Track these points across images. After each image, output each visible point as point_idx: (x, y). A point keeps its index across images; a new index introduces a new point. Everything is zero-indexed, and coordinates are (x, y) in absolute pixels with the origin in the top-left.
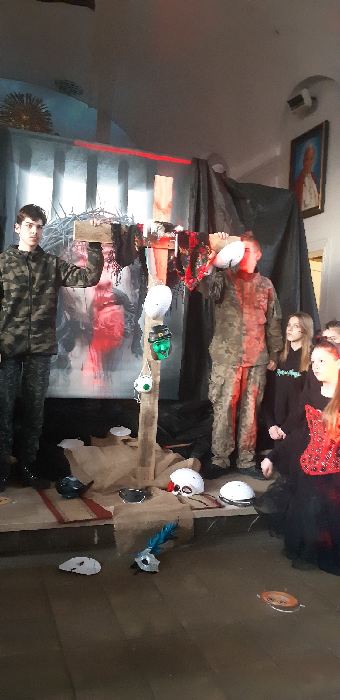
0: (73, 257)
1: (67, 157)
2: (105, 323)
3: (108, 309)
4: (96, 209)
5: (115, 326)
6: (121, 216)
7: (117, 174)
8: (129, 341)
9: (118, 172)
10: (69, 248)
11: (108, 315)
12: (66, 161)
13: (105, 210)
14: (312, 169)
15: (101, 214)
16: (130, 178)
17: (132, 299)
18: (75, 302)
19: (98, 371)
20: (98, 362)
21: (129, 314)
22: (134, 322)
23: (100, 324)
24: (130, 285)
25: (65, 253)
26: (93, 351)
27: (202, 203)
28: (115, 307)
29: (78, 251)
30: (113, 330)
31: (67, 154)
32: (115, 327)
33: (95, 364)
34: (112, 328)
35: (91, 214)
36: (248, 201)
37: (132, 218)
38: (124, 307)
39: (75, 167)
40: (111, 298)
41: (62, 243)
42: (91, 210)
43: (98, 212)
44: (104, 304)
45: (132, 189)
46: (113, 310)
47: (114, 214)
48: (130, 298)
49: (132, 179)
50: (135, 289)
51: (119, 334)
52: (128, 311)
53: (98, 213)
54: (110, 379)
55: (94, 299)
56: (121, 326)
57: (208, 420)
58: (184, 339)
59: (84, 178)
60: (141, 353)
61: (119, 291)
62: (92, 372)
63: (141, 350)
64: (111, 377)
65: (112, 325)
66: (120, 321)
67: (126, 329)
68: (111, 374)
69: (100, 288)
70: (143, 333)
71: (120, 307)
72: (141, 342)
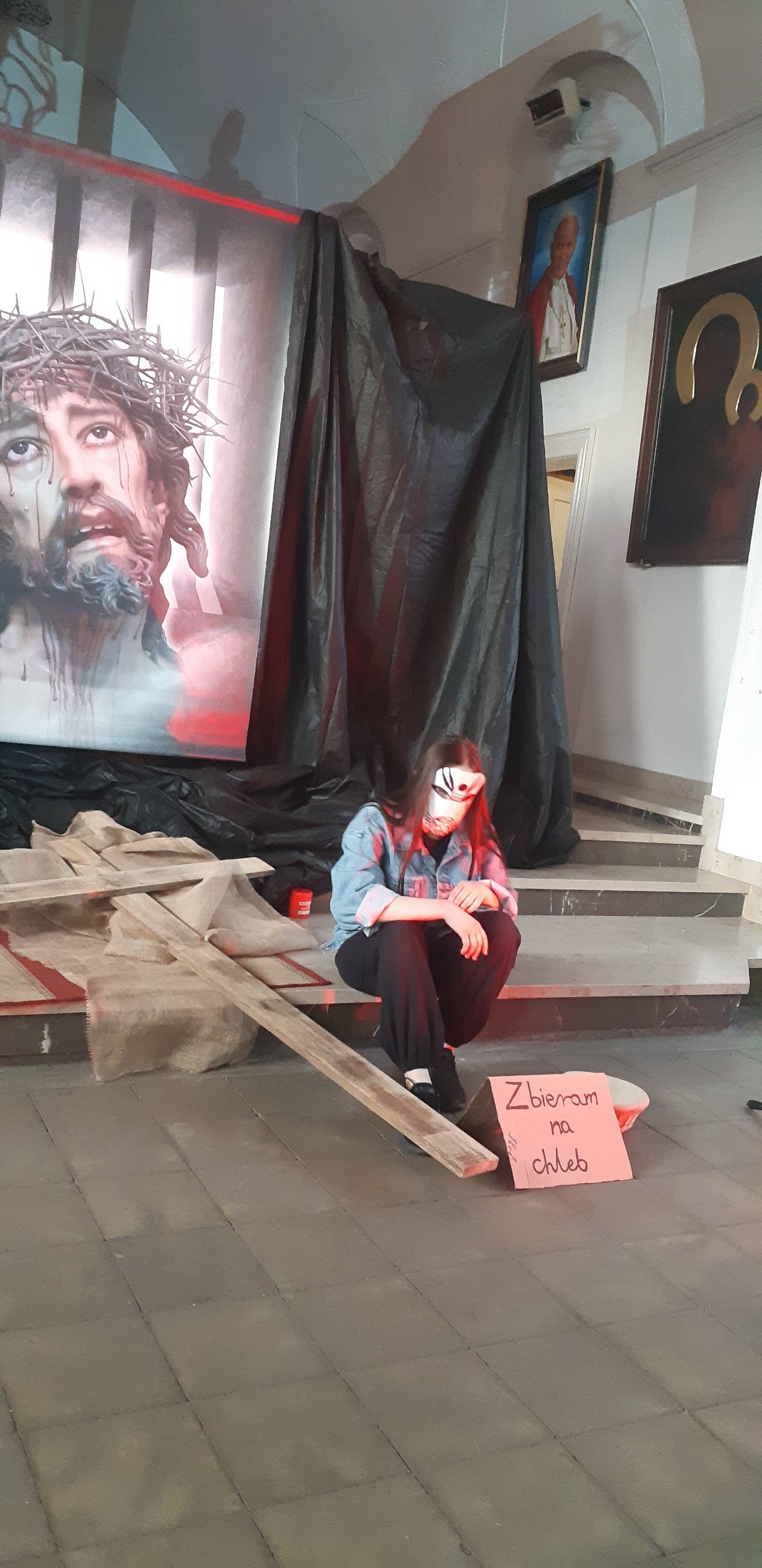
0: (14, 414)
1: (8, 175)
2: (82, 575)
3: (90, 544)
4: (74, 308)
5: (104, 585)
6: (131, 328)
7: (126, 229)
8: (137, 622)
9: (129, 224)
11: (91, 559)
12: (7, 184)
13: (94, 311)
14: (569, 270)
15: (84, 319)
16: (157, 241)
17: (148, 525)
18: (12, 522)
19: (62, 684)
20: (63, 664)
21: (140, 560)
22: (149, 578)
23: (70, 576)
24: (145, 495)
26: (51, 636)
27: (320, 318)
28: (108, 541)
29: (26, 403)
30: (99, 593)
31: (7, 167)
32: (107, 585)
33: (55, 667)
34: (98, 589)
35: (61, 317)
36: (423, 325)
37: (158, 337)
38: (130, 543)
39: (27, 201)
40: (98, 520)
42: (61, 308)
43: (77, 313)
44: (83, 530)
45: (159, 268)
46: (102, 547)
47: (115, 322)
48: (143, 522)
49: (161, 243)
50: (157, 501)
51: (114, 603)
52: (138, 552)
53: (77, 316)
54: (89, 704)
55: (59, 517)
56: (119, 587)
57: (305, 809)
58: (265, 627)
59: (49, 230)
60: (164, 652)
61: (118, 504)
62: (46, 686)
63: (165, 644)
64: (90, 700)
65: (97, 581)
66: (117, 575)
67: (130, 594)
68: (90, 695)
69: (73, 493)
70: (171, 607)
71: (118, 544)
72: (165, 626)
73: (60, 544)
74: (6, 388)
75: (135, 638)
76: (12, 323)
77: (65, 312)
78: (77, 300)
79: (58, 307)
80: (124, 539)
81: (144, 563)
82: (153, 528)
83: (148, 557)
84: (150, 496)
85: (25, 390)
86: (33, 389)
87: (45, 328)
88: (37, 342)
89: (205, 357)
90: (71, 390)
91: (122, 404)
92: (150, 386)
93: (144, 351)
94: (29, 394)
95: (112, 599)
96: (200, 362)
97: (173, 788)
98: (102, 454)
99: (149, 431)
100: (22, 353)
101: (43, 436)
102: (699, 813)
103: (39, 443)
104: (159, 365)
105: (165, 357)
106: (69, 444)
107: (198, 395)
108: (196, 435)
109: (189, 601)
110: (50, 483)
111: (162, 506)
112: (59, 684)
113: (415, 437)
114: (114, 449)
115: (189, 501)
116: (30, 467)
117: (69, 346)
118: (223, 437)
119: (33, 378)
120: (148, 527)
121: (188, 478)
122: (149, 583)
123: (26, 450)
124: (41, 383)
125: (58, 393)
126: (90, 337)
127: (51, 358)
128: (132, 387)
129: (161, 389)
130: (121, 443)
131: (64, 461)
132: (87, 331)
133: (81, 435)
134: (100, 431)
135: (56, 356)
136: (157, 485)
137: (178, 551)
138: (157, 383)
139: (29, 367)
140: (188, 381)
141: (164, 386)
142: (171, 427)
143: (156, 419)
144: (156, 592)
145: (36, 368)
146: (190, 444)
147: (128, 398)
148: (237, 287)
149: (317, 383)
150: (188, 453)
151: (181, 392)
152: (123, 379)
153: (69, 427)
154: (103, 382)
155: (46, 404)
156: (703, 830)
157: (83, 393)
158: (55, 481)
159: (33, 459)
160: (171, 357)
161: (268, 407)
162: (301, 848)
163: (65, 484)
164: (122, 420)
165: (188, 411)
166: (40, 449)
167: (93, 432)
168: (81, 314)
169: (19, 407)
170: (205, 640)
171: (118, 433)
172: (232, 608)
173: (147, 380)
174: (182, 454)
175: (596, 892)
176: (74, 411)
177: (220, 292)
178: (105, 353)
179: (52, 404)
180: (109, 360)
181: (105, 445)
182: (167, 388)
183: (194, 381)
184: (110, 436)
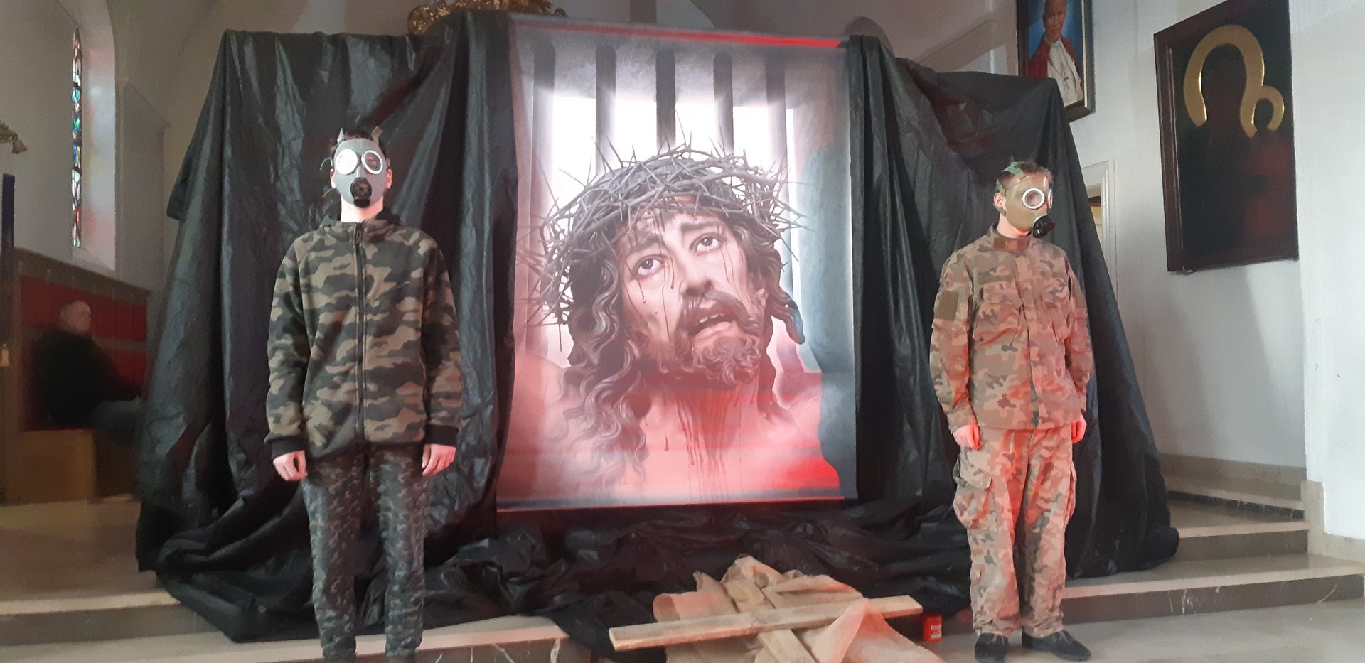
0: (639, 239)
1: (619, 57)
2: (704, 357)
3: (708, 331)
4: (677, 148)
5: (722, 363)
6: (723, 156)
7: (711, 80)
8: (753, 389)
9: (712, 76)
10: (630, 223)
11: (710, 343)
12: (618, 64)
13: (692, 148)
15: (686, 155)
16: (735, 84)
17: (753, 309)
18: (647, 324)
19: (697, 451)
20: (696, 433)
21: (749, 338)
22: (758, 352)
23: (695, 359)
24: (748, 286)
25: (624, 235)
26: (685, 413)
27: (874, 119)
28: (722, 327)
29: (648, 229)
30: (720, 370)
31: (617, 52)
32: (724, 363)
33: (691, 437)
34: (718, 367)
35: (668, 157)
37: (744, 158)
38: (739, 325)
39: (634, 75)
40: (713, 310)
41: (617, 217)
42: (667, 151)
43: (680, 151)
44: (702, 321)
45: (740, 104)
46: (718, 332)
47: (710, 154)
48: (748, 306)
49: (739, 86)
50: (757, 289)
51: (732, 377)
52: (746, 332)
53: (680, 154)
54: (720, 464)
55: (682, 315)
56: (734, 362)
57: (919, 536)
58: (859, 379)
59: (653, 94)
60: (777, 411)
61: (727, 296)
62: (686, 454)
63: (775, 404)
64: (721, 460)
65: (718, 360)
66: (732, 352)
67: (744, 367)
68: (721, 456)
69: (692, 293)
70: (778, 372)
71: (731, 327)
72: (775, 389)
73: (684, 335)
74: (632, 219)
75: (752, 402)
76: (632, 168)
77: (670, 153)
78: (679, 142)
79: (665, 150)
80: (734, 323)
81: (752, 340)
82: (756, 310)
83: (756, 334)
84: (751, 285)
85: (646, 219)
86: (653, 217)
87: (657, 168)
88: (651, 180)
89: (784, 167)
90: (681, 212)
91: (722, 216)
92: (742, 198)
93: (735, 171)
94: (650, 221)
95: (730, 373)
96: (780, 171)
97: (799, 530)
98: (711, 258)
99: (745, 234)
100: (642, 190)
101: (664, 252)
102: (1299, 499)
103: (661, 258)
104: (748, 181)
105: (752, 173)
106: (684, 255)
107: (781, 198)
108: (783, 230)
109: (792, 367)
110: (672, 287)
111: (762, 291)
112: (695, 449)
113: (969, 199)
114: (719, 252)
115: (783, 284)
116: (657, 278)
117: (676, 178)
118: (805, 227)
119: (652, 209)
120: (752, 310)
121: (781, 266)
122: (758, 355)
123: (652, 265)
124: (658, 211)
125: (672, 216)
126: (692, 169)
127: (664, 190)
128: (728, 201)
129: (751, 199)
130: (724, 247)
131: (682, 269)
132: (689, 164)
133: (693, 246)
134: (708, 240)
135: (667, 188)
136: (755, 274)
137: (778, 325)
138: (747, 194)
139: (648, 200)
140: (772, 188)
141: (753, 196)
142: (762, 227)
143: (750, 223)
144: (765, 361)
145: (653, 201)
146: (779, 237)
147: (726, 211)
148: (803, 108)
149: (879, 170)
150: (778, 246)
151: (768, 198)
152: (721, 196)
153: (683, 242)
154: (706, 202)
155: (663, 227)
156: (1306, 515)
157: (691, 213)
158: (676, 286)
159: (657, 271)
160: (756, 173)
161: (841, 197)
162: (924, 574)
163: (684, 287)
164: (723, 229)
165: (774, 212)
166: (662, 262)
167: (702, 241)
168: (683, 152)
169: (644, 233)
170: (810, 396)
171: (722, 240)
172: (829, 367)
173: (739, 194)
174: (773, 247)
175: (1214, 589)
176: (685, 229)
177: (790, 113)
178: (705, 179)
179: (668, 226)
180: (709, 184)
181: (711, 251)
182: (756, 197)
183: (777, 187)
184: (715, 243)
